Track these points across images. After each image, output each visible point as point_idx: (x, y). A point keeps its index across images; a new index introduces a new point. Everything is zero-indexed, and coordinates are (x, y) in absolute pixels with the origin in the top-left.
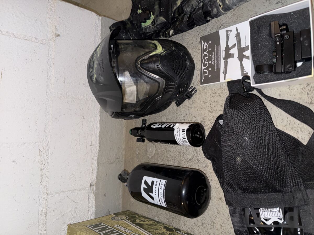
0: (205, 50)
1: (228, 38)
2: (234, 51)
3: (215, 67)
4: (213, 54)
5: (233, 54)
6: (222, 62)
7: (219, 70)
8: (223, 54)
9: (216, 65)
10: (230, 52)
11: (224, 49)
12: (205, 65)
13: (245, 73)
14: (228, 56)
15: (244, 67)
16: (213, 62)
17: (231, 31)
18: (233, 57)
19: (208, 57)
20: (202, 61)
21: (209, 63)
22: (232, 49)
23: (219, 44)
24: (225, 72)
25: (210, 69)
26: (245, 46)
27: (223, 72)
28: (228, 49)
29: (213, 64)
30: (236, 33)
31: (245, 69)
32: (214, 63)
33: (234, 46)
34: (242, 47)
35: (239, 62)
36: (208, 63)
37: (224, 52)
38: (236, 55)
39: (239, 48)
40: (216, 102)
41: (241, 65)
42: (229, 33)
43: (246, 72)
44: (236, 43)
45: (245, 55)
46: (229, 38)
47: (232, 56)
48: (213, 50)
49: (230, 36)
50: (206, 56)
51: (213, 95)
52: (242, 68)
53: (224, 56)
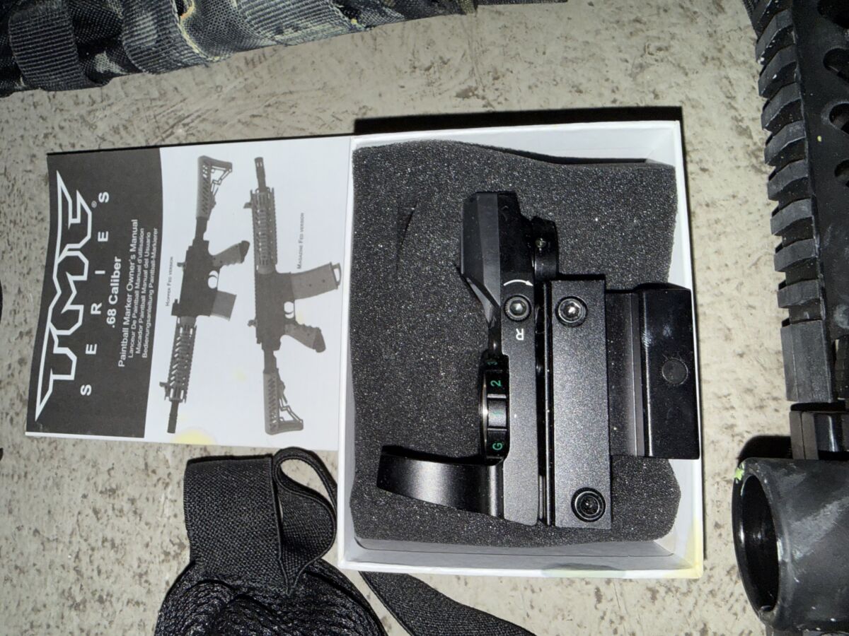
0: (73, 234)
3: (124, 344)
4: (117, 267)
5: (229, 299)
6: (166, 326)
7: (141, 367)
8: (171, 285)
9: (126, 331)
10: (212, 283)
11: (183, 260)
12: (64, 320)
13: (285, 416)
14: (201, 298)
15: (281, 386)
16: (112, 313)
17: (227, 167)
18: (227, 313)
19: (84, 278)
20: (48, 292)
21: (87, 311)
22: (224, 269)
23: (153, 219)
24: (178, 387)
25: (91, 351)
26: (295, 270)
27: (166, 386)
28: (200, 260)
29: (111, 321)
30: (255, 185)
31: (286, 393)
32: (120, 317)
34: (281, 268)
36: (81, 308)
37: (179, 274)
39: (263, 271)
40: (113, 545)
42: (216, 174)
43: (290, 412)
44: (251, 240)
45: (293, 321)
46: (215, 203)
47: (220, 304)
48: (120, 245)
49: (221, 195)
50: (72, 265)
51: (101, 502)
52: (274, 388)
53: (176, 294)
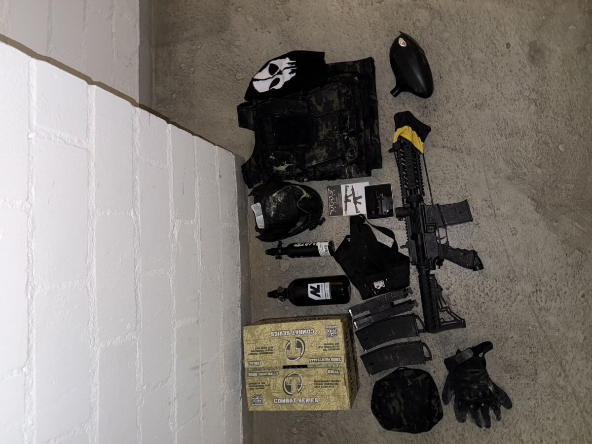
0: (331, 195)
1: (346, 190)
2: (351, 198)
4: (337, 198)
5: (350, 200)
6: (344, 204)
7: (342, 208)
8: (343, 199)
9: (339, 205)
10: (348, 199)
11: (344, 196)
12: (331, 204)
14: (347, 201)
18: (350, 202)
19: (333, 199)
20: (329, 201)
21: (334, 203)
22: (349, 197)
23: (341, 193)
25: (335, 207)
27: (345, 210)
28: (346, 197)
30: (352, 188)
31: (359, 209)
32: (338, 203)
33: (351, 195)
34: (356, 196)
35: (354, 205)
38: (352, 201)
39: (354, 197)
41: (356, 207)
42: (347, 187)
43: (360, 212)
45: (360, 202)
48: (337, 196)
49: (348, 189)
50: (331, 198)
52: (357, 209)
